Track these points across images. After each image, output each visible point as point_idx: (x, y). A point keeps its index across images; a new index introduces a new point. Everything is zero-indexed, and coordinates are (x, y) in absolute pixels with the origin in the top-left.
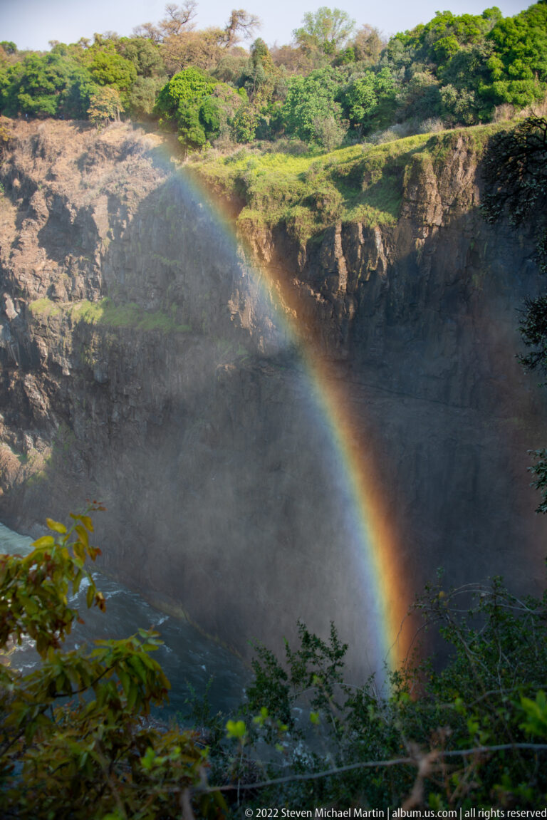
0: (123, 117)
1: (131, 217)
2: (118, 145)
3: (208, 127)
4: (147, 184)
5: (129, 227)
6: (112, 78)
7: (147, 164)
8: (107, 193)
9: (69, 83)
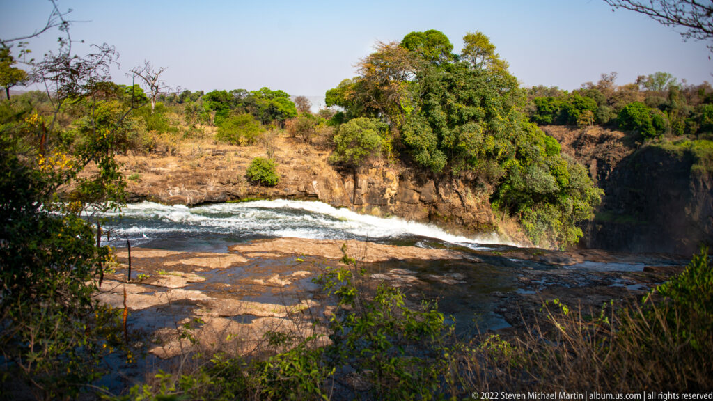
0: (594, 124)
1: (612, 170)
2: (597, 136)
3: (657, 128)
4: (620, 154)
5: (610, 174)
6: (585, 107)
7: (621, 145)
8: (596, 158)
9: (559, 109)
